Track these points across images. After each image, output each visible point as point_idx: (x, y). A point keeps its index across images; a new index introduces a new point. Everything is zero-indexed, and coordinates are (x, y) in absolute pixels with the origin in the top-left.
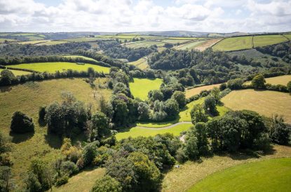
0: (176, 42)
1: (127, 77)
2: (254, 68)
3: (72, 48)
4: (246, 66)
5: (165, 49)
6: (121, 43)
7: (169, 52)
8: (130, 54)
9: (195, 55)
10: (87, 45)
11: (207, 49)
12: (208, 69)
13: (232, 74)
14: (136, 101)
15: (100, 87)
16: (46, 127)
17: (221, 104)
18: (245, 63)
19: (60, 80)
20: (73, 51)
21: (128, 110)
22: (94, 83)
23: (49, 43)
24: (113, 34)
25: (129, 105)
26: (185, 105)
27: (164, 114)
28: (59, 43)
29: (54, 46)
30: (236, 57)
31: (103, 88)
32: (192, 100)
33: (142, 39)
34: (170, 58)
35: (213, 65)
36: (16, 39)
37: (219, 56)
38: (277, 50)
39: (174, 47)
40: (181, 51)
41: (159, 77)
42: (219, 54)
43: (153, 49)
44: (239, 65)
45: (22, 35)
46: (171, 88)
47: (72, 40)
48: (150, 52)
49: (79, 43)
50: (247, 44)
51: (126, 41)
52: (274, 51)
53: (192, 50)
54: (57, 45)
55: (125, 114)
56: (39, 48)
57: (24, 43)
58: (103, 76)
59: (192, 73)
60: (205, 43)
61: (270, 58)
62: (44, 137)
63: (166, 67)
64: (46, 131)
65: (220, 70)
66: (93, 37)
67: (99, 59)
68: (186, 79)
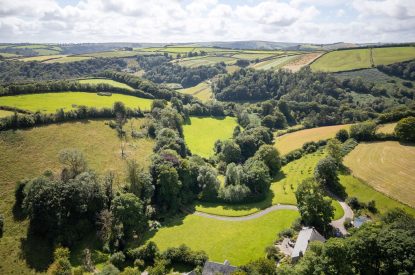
0: (254, 57)
1: (180, 116)
2: (378, 98)
3: (99, 67)
4: (364, 95)
5: (238, 68)
6: (171, 59)
7: (245, 74)
8: (185, 76)
9: (285, 78)
10: (121, 63)
11: (302, 69)
12: (306, 100)
13: (345, 109)
14: (195, 164)
15: (134, 136)
16: (26, 222)
17: (345, 171)
18: (362, 90)
19: (64, 125)
20: (99, 72)
21: (180, 183)
22: (125, 128)
23: (65, 59)
24: (159, 46)
25: (182, 173)
26: (279, 169)
27: (245, 189)
28: (79, 59)
29: (71, 64)
30: (348, 81)
31: (140, 137)
32: (290, 158)
33: (203, 53)
34: (246, 83)
35: (312, 94)
36: (17, 53)
37: (322, 81)
38: (411, 71)
39: (252, 66)
40: (262, 72)
41: (231, 115)
42: (322, 77)
43: (219, 68)
44: (353, 94)
45: (28, 47)
46: (252, 137)
47: (99, 55)
48: (215, 73)
49: (108, 60)
50: (364, 61)
51: (179, 57)
52: (406, 71)
53: (280, 70)
54: (76, 62)
55: (175, 191)
56: (48, 67)
57: (26, 60)
58: (140, 115)
59: (283, 107)
60: (298, 60)
61: (400, 82)
62: (19, 243)
63: (241, 97)
64: (26, 229)
65: (324, 102)
66: (131, 49)
67: (135, 85)
68: (273, 117)
